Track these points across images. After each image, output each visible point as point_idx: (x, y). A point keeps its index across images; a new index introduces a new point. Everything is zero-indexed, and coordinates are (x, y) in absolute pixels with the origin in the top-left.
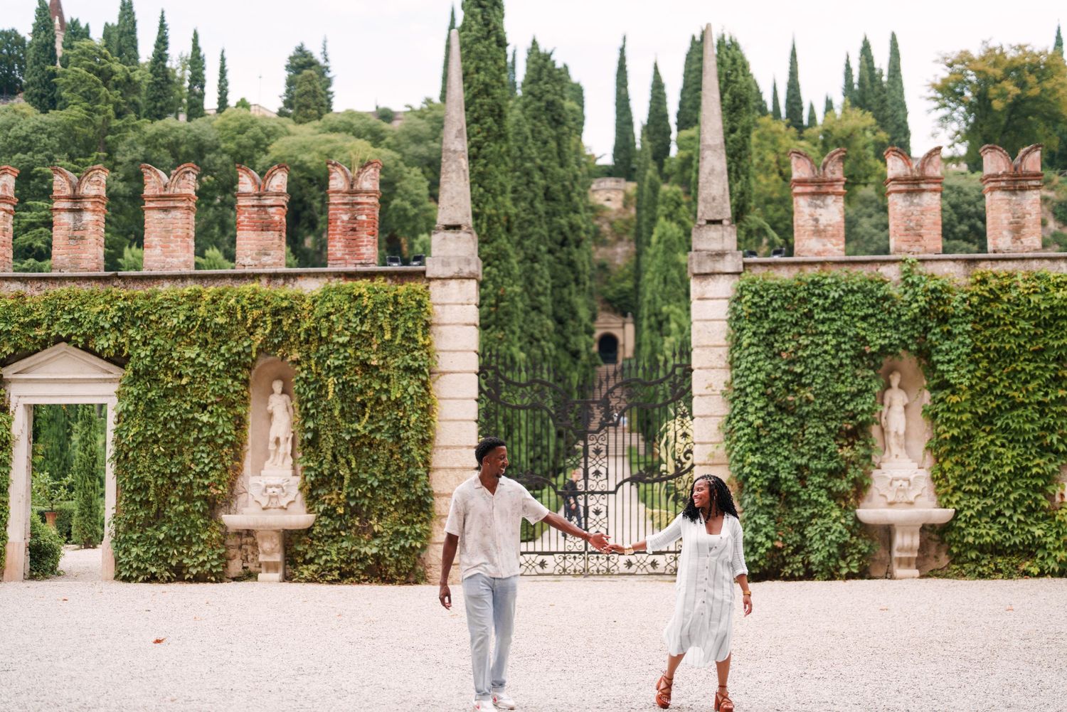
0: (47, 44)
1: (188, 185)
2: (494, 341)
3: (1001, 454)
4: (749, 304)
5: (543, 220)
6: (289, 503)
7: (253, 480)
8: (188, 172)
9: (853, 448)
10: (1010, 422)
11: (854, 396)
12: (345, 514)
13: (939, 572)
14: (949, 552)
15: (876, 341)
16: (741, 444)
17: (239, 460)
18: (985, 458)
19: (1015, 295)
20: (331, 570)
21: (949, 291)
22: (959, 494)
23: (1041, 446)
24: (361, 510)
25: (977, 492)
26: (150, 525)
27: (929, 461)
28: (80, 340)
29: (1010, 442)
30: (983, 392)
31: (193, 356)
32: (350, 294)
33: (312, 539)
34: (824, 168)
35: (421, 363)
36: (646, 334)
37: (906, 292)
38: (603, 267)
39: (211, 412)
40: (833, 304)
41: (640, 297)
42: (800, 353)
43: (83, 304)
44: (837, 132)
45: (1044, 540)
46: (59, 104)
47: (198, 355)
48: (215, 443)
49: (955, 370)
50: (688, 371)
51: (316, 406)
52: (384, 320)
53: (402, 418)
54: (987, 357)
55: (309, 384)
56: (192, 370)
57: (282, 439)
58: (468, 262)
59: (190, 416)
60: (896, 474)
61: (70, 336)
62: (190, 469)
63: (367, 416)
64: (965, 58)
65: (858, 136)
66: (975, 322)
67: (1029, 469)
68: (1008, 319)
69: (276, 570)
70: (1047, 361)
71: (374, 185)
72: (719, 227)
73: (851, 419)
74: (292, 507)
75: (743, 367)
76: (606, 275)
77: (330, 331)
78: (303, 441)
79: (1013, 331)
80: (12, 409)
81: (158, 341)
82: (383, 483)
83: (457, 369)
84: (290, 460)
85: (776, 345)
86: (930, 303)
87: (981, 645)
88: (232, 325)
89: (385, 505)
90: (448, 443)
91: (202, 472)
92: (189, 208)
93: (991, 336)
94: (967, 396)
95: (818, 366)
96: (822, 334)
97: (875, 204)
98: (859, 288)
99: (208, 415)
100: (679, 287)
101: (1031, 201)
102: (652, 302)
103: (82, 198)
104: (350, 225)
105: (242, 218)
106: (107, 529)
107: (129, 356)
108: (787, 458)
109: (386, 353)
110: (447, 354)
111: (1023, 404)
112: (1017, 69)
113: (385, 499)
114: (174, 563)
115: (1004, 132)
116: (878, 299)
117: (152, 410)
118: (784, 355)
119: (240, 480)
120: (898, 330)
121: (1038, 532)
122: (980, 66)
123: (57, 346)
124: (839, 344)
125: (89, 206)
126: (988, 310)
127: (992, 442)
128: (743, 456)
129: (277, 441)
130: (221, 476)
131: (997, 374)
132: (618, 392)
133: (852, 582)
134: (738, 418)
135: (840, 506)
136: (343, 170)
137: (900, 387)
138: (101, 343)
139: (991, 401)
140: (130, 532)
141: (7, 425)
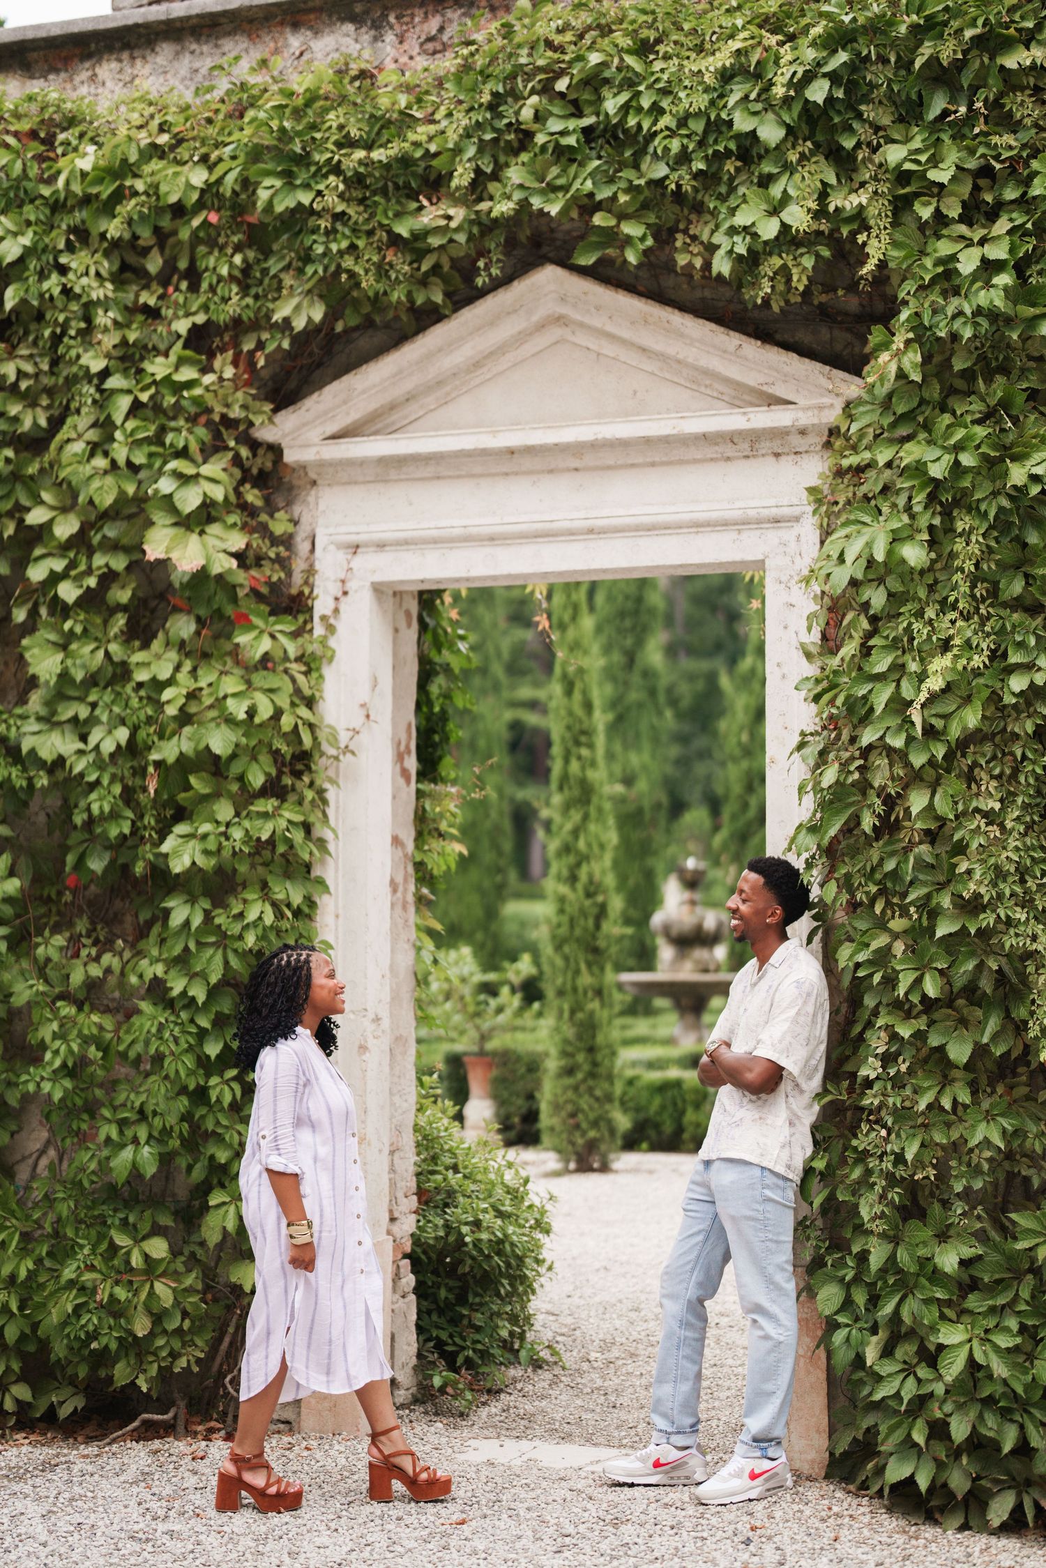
28: (631, 229)
43: (644, 49)
80: (322, 606)
140: (920, 1233)
141: (301, 679)
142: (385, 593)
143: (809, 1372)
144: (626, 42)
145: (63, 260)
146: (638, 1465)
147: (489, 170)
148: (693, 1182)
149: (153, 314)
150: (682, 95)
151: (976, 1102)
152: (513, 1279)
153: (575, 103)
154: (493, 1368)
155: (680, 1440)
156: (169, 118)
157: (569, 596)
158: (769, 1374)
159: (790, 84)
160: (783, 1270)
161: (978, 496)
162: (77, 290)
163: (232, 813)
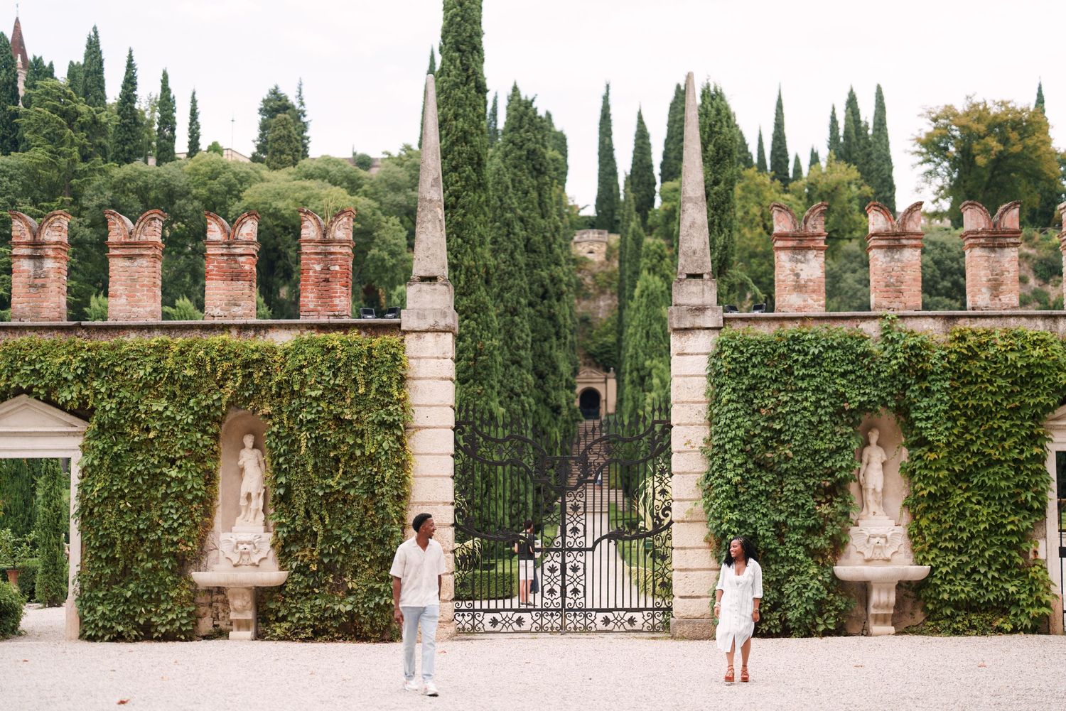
0: (9, 83)
1: (153, 232)
2: (472, 395)
3: (976, 511)
4: (729, 359)
5: (523, 272)
6: (260, 561)
7: (224, 536)
8: (154, 219)
9: (831, 505)
10: (986, 479)
11: (833, 453)
12: (318, 571)
13: (915, 629)
14: (925, 609)
15: (855, 398)
16: (719, 501)
17: (210, 516)
18: (961, 515)
19: (992, 352)
20: (304, 628)
21: (928, 348)
22: (935, 551)
23: (1016, 504)
24: (335, 567)
25: (953, 549)
26: (117, 583)
27: (906, 518)
28: (42, 392)
29: (986, 499)
30: (960, 449)
31: (161, 409)
32: (323, 347)
33: (285, 596)
34: (805, 223)
35: (396, 418)
36: (628, 389)
37: (885, 349)
38: (585, 320)
39: (180, 467)
40: (812, 360)
41: (622, 352)
42: (779, 409)
44: (822, 185)
45: (1017, 597)
46: (22, 146)
47: (166, 408)
48: (184, 499)
49: (932, 427)
50: (668, 427)
51: (288, 461)
52: (357, 373)
53: (376, 473)
54: (965, 414)
55: (281, 438)
56: (160, 423)
57: (253, 495)
58: (444, 315)
59: (158, 471)
60: (874, 531)
61: (30, 388)
62: (159, 525)
63: (341, 471)
64: (949, 113)
65: (843, 190)
66: (953, 380)
67: (1003, 526)
68: (986, 376)
69: (248, 629)
70: (1023, 419)
71: (348, 235)
72: (699, 281)
73: (829, 476)
74: (263, 564)
75: (722, 423)
76: (588, 329)
77: (303, 384)
78: (275, 496)
79: (990, 388)
81: (123, 393)
82: (357, 540)
83: (433, 424)
84: (261, 517)
85: (755, 401)
86: (909, 360)
87: (952, 701)
88: (201, 377)
89: (359, 562)
90: (424, 500)
91: (171, 528)
92: (155, 256)
93: (969, 393)
94: (944, 453)
95: (797, 422)
96: (802, 390)
97: (859, 259)
98: (839, 344)
99: (177, 470)
100: (661, 342)
101: (1009, 257)
102: (635, 357)
103: (43, 244)
104: (323, 276)
105: (211, 267)
106: (71, 588)
107: (93, 409)
108: (765, 515)
109: (360, 407)
110: (422, 408)
111: (999, 462)
112: (1000, 125)
113: (359, 556)
114: (141, 622)
115: (987, 189)
116: (858, 356)
117: (118, 464)
118: (764, 412)
119: (211, 536)
120: (877, 386)
121: (1012, 589)
122: (964, 121)
123: (17, 398)
124: (818, 400)
125: (50, 252)
126: (966, 368)
127: (968, 499)
128: (721, 513)
129: (249, 497)
130: (190, 532)
131: (974, 431)
132: (596, 447)
133: (829, 638)
134: (716, 475)
135: (817, 563)
136: (315, 218)
137: (878, 444)
138: (65, 395)
139: (968, 459)
140: (95, 590)
147: (10, 376)
150: (52, 366)
153: (29, 364)
159: (74, 368)
161: (108, 452)
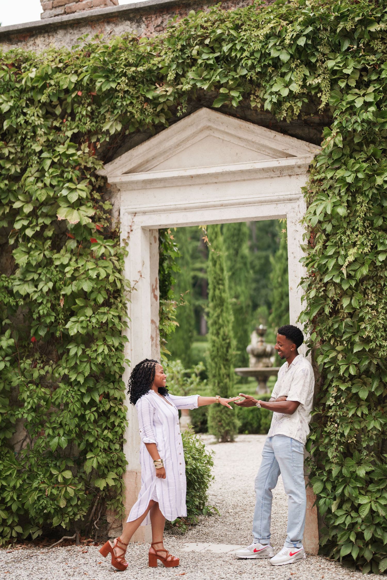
28: (234, 94)
61: (215, 90)
80: (123, 235)
107: (330, 111)
123: (193, 116)
138: (275, 92)
140: (350, 462)
141: (116, 263)
142: (146, 230)
143: (311, 515)
144: (230, 25)
145: (25, 110)
146: (248, 551)
147: (181, 74)
148: (265, 446)
149: (58, 129)
150: (251, 44)
151: (370, 413)
152: (200, 483)
153: (212, 48)
154: (193, 516)
155: (264, 542)
156: (62, 57)
157: (214, 229)
158: (296, 516)
159: (291, 39)
160: (300, 477)
161: (365, 189)
162: (30, 121)
163: (92, 312)
